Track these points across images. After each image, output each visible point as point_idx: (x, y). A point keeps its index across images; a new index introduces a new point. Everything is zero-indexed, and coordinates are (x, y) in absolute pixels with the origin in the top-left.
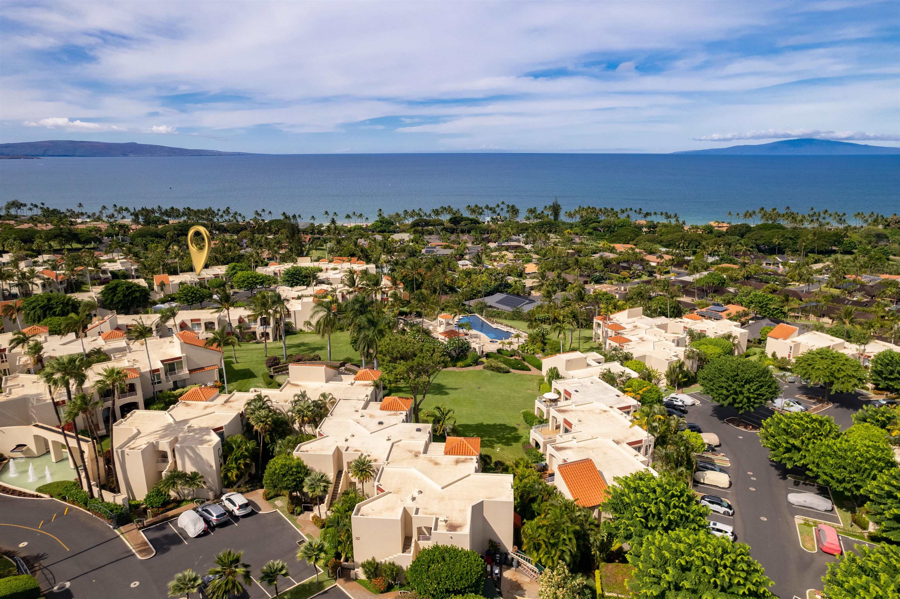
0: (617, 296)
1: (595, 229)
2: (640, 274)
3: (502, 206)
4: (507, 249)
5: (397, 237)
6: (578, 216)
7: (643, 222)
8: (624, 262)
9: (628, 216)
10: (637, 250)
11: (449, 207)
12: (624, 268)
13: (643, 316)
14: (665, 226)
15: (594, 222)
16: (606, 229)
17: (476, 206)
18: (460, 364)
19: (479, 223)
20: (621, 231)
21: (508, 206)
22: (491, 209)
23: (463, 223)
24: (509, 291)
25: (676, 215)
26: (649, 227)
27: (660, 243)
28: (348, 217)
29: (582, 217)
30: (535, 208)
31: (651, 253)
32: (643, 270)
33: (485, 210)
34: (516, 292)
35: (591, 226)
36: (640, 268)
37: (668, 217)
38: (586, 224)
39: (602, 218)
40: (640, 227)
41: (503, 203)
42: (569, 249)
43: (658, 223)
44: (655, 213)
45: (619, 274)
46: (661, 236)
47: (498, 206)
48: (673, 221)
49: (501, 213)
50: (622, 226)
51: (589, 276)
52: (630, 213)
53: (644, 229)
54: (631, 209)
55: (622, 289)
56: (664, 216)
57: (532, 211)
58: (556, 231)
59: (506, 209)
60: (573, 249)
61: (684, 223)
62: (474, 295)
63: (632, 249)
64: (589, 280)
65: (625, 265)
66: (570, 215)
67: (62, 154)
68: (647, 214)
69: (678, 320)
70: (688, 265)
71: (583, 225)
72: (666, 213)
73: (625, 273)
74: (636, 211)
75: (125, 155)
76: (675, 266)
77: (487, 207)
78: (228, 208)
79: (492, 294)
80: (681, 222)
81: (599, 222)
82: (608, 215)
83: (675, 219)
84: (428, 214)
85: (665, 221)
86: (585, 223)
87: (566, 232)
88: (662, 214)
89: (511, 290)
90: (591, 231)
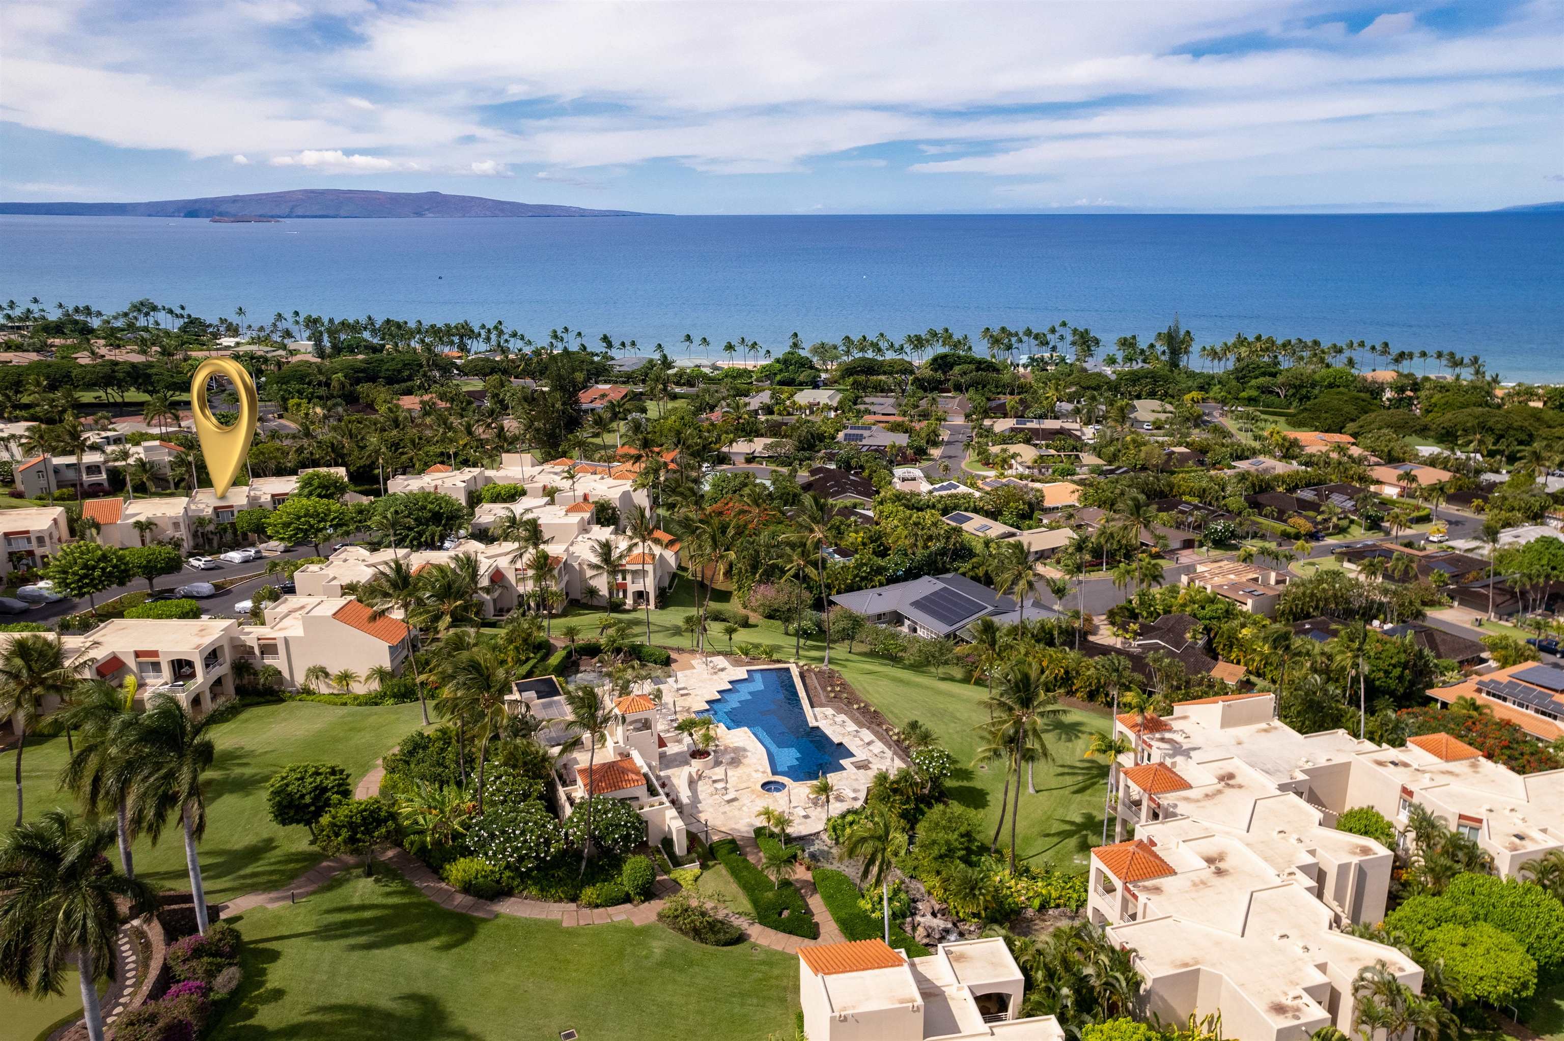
0: (1249, 607)
1: (1266, 390)
2: (1345, 523)
3: (1061, 330)
4: (1029, 438)
5: (805, 397)
6: (1232, 357)
7: (1386, 375)
8: (1308, 485)
9: (1351, 362)
10: (1355, 451)
11: (947, 330)
12: (1304, 505)
13: (1277, 723)
14: (1443, 388)
15: (1264, 374)
16: (1291, 392)
17: (1003, 329)
18: (589, 893)
19: (997, 370)
20: (1325, 398)
21: (1075, 331)
22: (1036, 337)
23: (957, 369)
24: (966, 566)
25: (1475, 360)
26: (1401, 389)
27: (1423, 432)
28: (730, 347)
29: (1239, 360)
30: (1134, 337)
31: (1391, 460)
32: (1354, 512)
33: (1025, 338)
34: (981, 572)
35: (1253, 382)
36: (1349, 504)
37: (1455, 362)
38: (1244, 377)
39: (1286, 363)
40: (1375, 390)
41: (1064, 324)
42: (1179, 444)
43: (1426, 379)
44: (1424, 354)
45: (1285, 521)
46: (1428, 411)
47: (1053, 331)
48: (1467, 375)
49: (1059, 345)
50: (1331, 386)
51: (1198, 527)
52: (1357, 355)
53: (1388, 394)
54: (1362, 344)
55: (1273, 577)
56: (1444, 362)
57: (1127, 343)
58: (1166, 394)
59: (1070, 338)
60: (1188, 445)
61: (1495, 380)
62: (863, 579)
63: (1340, 449)
64: (1196, 536)
65: (1308, 495)
66: (1214, 354)
67: (320, 213)
68: (1401, 357)
69: (1390, 753)
70: (1486, 500)
71: (1238, 379)
72: (1452, 355)
73: (1301, 523)
74: (1373, 348)
75: (419, 214)
76: (1450, 499)
77: (1028, 332)
78: (500, 323)
79: (917, 576)
80: (1488, 378)
81: (1274, 375)
82: (1302, 358)
83: (1472, 370)
84: (897, 346)
85: (1448, 376)
86: (1242, 375)
87: (1187, 397)
88: (1440, 355)
89: (968, 566)
90: (1254, 393)
